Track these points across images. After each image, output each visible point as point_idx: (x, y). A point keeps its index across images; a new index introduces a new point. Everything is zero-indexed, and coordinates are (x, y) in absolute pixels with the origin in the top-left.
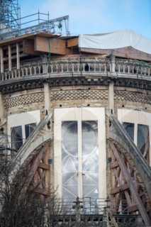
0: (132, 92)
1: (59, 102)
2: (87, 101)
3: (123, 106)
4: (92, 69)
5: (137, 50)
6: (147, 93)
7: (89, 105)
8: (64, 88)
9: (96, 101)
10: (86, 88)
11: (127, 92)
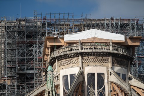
0: (92, 58)
1: (62, 67)
2: (71, 65)
3: (88, 65)
4: (73, 50)
5: (99, 38)
6: (102, 58)
7: (72, 67)
8: (63, 60)
9: (75, 64)
10: (70, 59)
11: (89, 59)
